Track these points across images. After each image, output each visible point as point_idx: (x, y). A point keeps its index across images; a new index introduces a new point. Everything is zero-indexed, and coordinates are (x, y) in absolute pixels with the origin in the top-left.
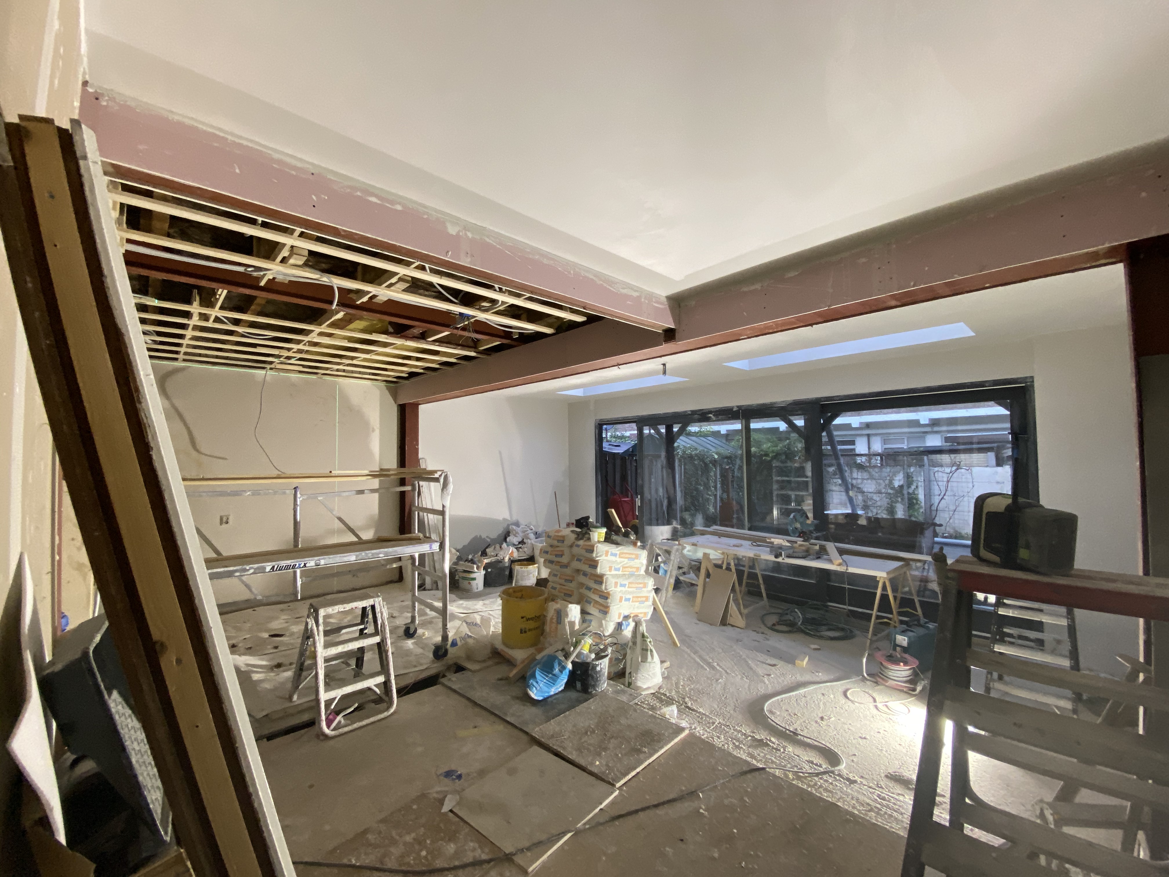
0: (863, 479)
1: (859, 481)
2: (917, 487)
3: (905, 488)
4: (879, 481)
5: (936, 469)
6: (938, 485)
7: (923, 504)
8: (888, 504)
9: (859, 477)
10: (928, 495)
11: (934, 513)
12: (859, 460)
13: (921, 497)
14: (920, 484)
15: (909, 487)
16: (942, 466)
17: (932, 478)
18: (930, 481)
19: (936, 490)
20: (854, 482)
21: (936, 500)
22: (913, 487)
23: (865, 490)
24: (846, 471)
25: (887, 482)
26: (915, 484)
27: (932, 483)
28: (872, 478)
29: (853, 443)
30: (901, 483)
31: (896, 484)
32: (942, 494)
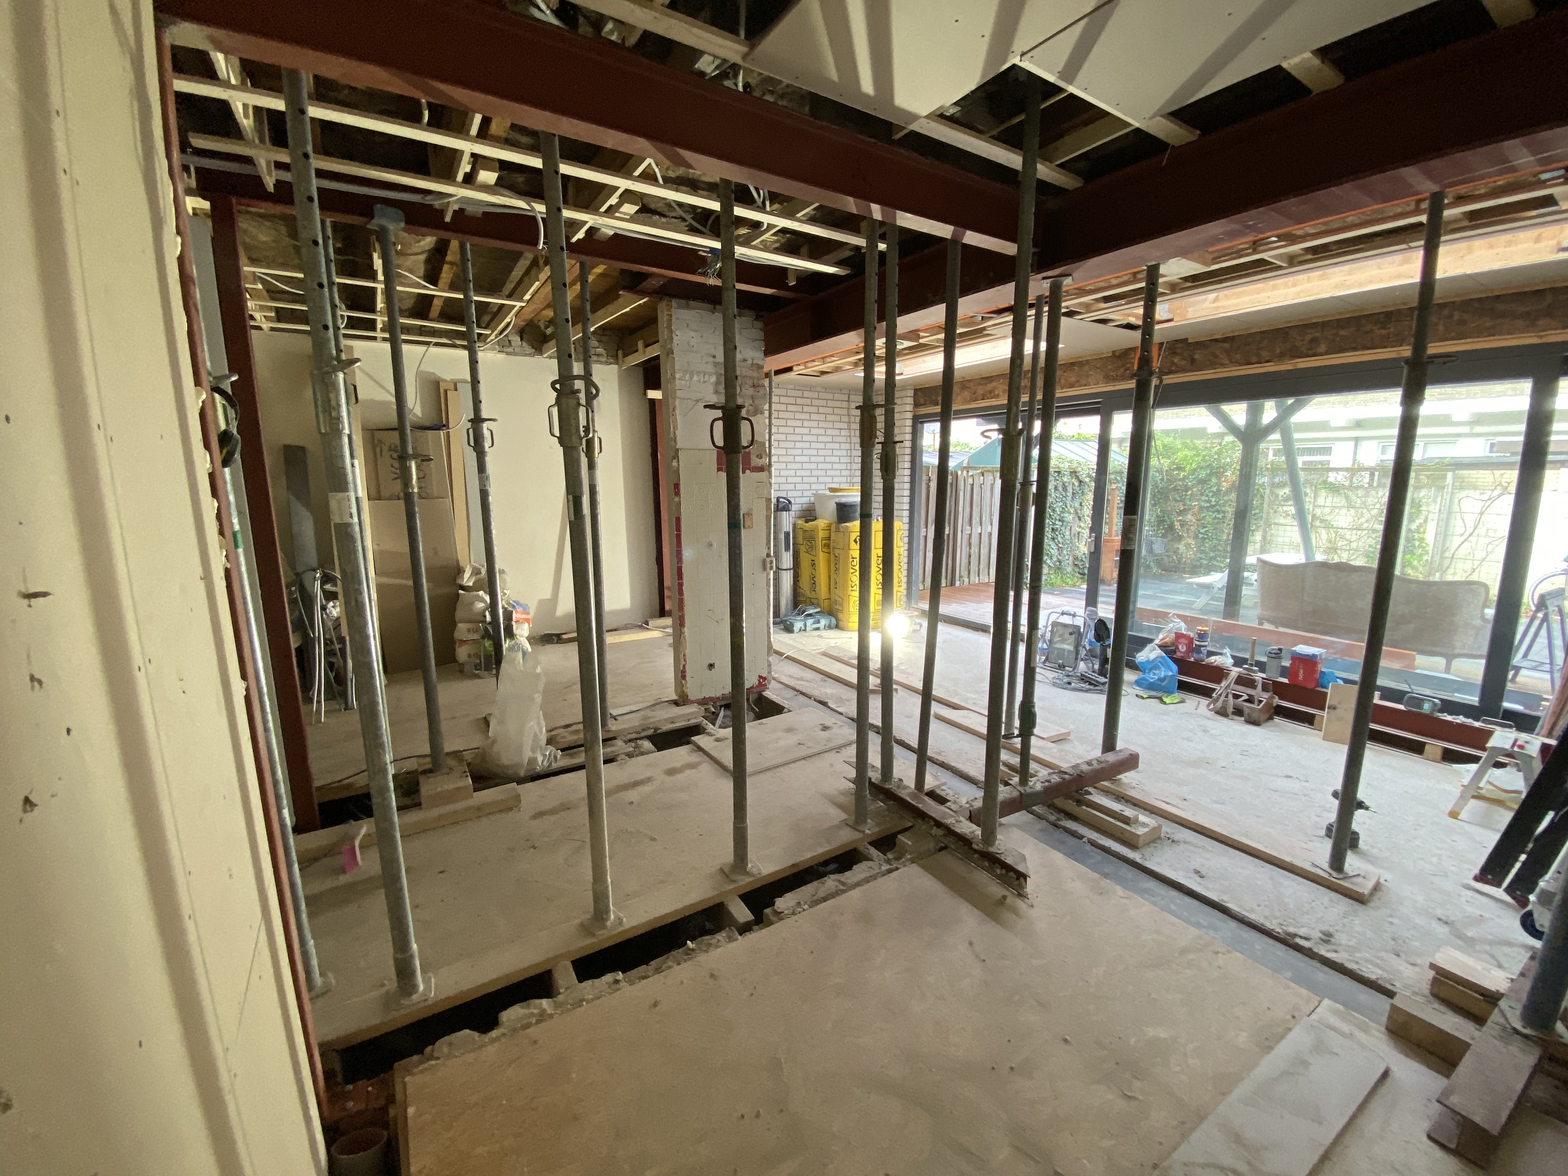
0: (1334, 507)
1: (1327, 510)
5: (1464, 493)
8: (1370, 546)
9: (1328, 504)
10: (1444, 533)
11: (1446, 562)
12: (1332, 477)
14: (1431, 516)
16: (1475, 488)
17: (1456, 508)
18: (1450, 513)
19: (1457, 527)
20: (1318, 512)
21: (1454, 542)
22: (1418, 522)
24: (1306, 495)
25: (1374, 512)
26: (1422, 516)
27: (1453, 515)
28: (1350, 506)
29: (1327, 451)
32: (1467, 534)
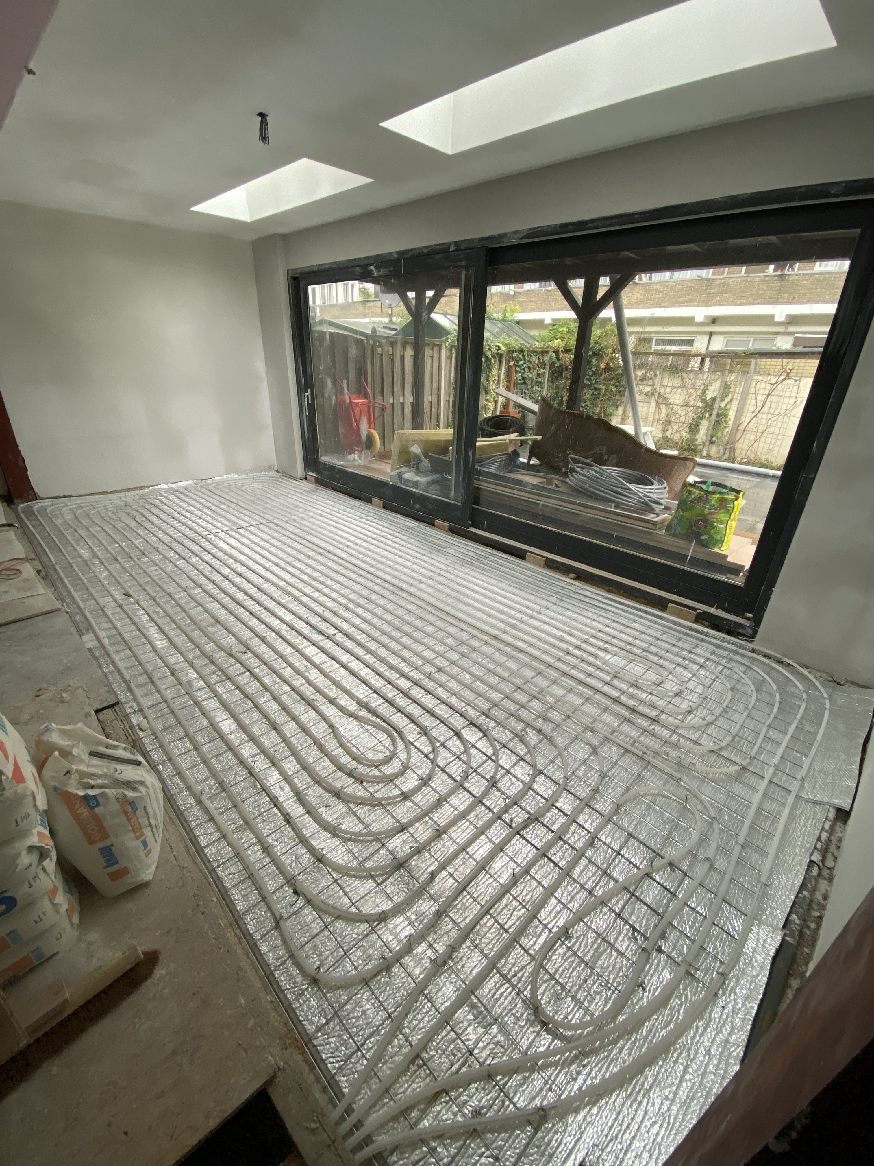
0: (673, 387)
1: (668, 390)
2: (731, 400)
3: (718, 401)
4: (690, 391)
5: (761, 378)
6: (756, 399)
7: (731, 423)
8: (693, 420)
9: (670, 385)
10: (740, 412)
11: (739, 434)
13: (732, 415)
14: (736, 396)
15: (722, 400)
16: (768, 374)
17: (752, 390)
18: (748, 393)
19: (751, 406)
20: (663, 390)
21: (746, 418)
22: (727, 400)
23: (672, 401)
25: (699, 392)
26: (730, 396)
27: (750, 395)
28: (683, 385)
30: (715, 394)
31: (709, 396)
32: (757, 411)
